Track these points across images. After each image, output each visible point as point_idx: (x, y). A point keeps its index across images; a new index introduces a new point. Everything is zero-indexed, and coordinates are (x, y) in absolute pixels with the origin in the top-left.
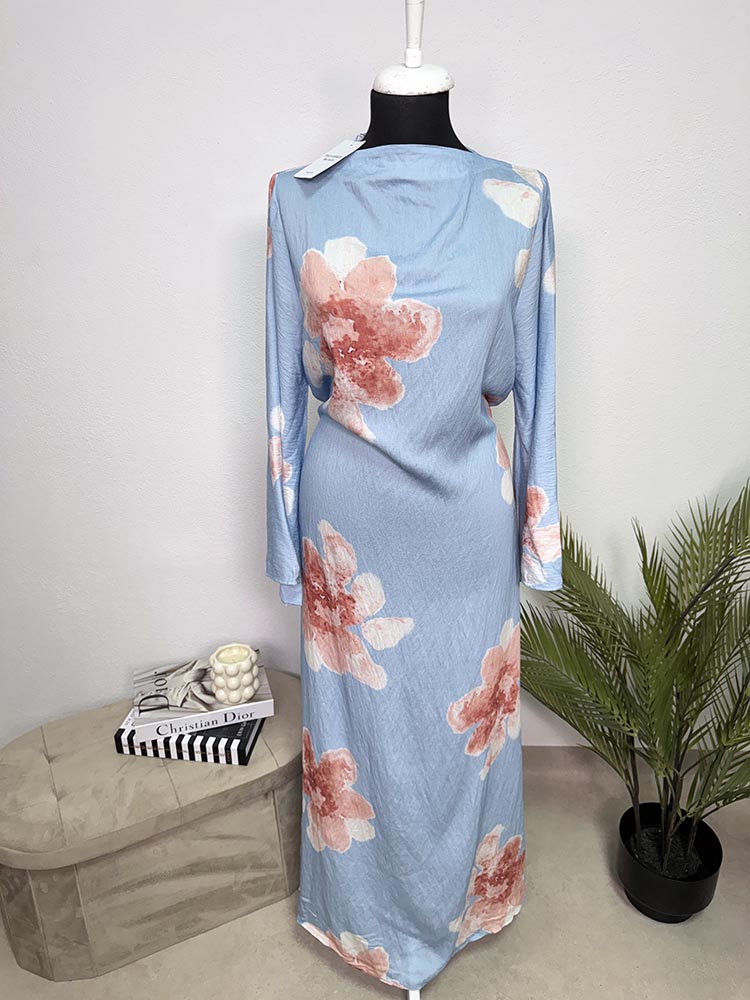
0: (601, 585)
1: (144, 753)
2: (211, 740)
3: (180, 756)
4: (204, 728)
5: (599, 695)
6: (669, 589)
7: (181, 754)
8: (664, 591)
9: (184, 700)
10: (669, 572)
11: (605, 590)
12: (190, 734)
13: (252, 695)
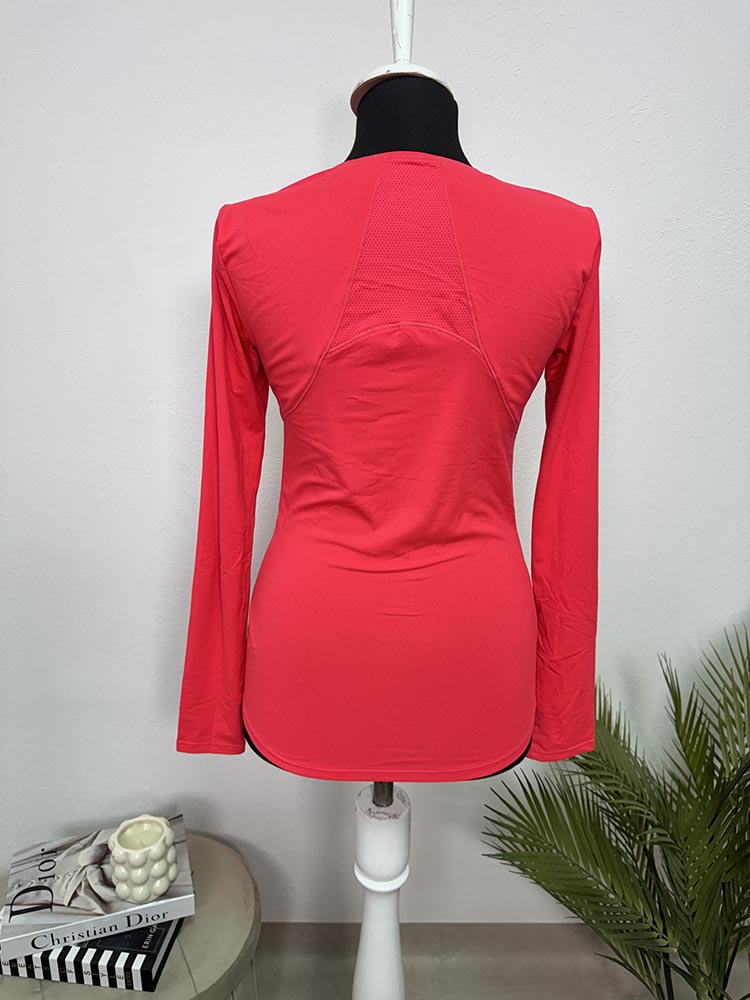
0: (624, 741)
1: (15, 972)
2: (107, 955)
3: (64, 978)
4: (99, 936)
5: (625, 895)
6: (712, 749)
7: (65, 975)
8: (704, 751)
9: (75, 895)
10: (712, 730)
11: (629, 748)
12: (79, 945)
13: (166, 889)
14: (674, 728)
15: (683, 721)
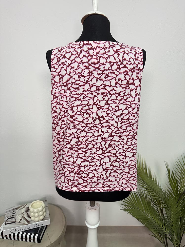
0: (155, 182)
1: (7, 238)
2: (29, 234)
3: (18, 240)
4: (27, 230)
5: (156, 220)
6: (178, 184)
8: (176, 185)
9: (21, 220)
10: (178, 179)
11: (157, 183)
12: (22, 232)
13: (43, 218)
14: (168, 179)
15: (170, 177)
